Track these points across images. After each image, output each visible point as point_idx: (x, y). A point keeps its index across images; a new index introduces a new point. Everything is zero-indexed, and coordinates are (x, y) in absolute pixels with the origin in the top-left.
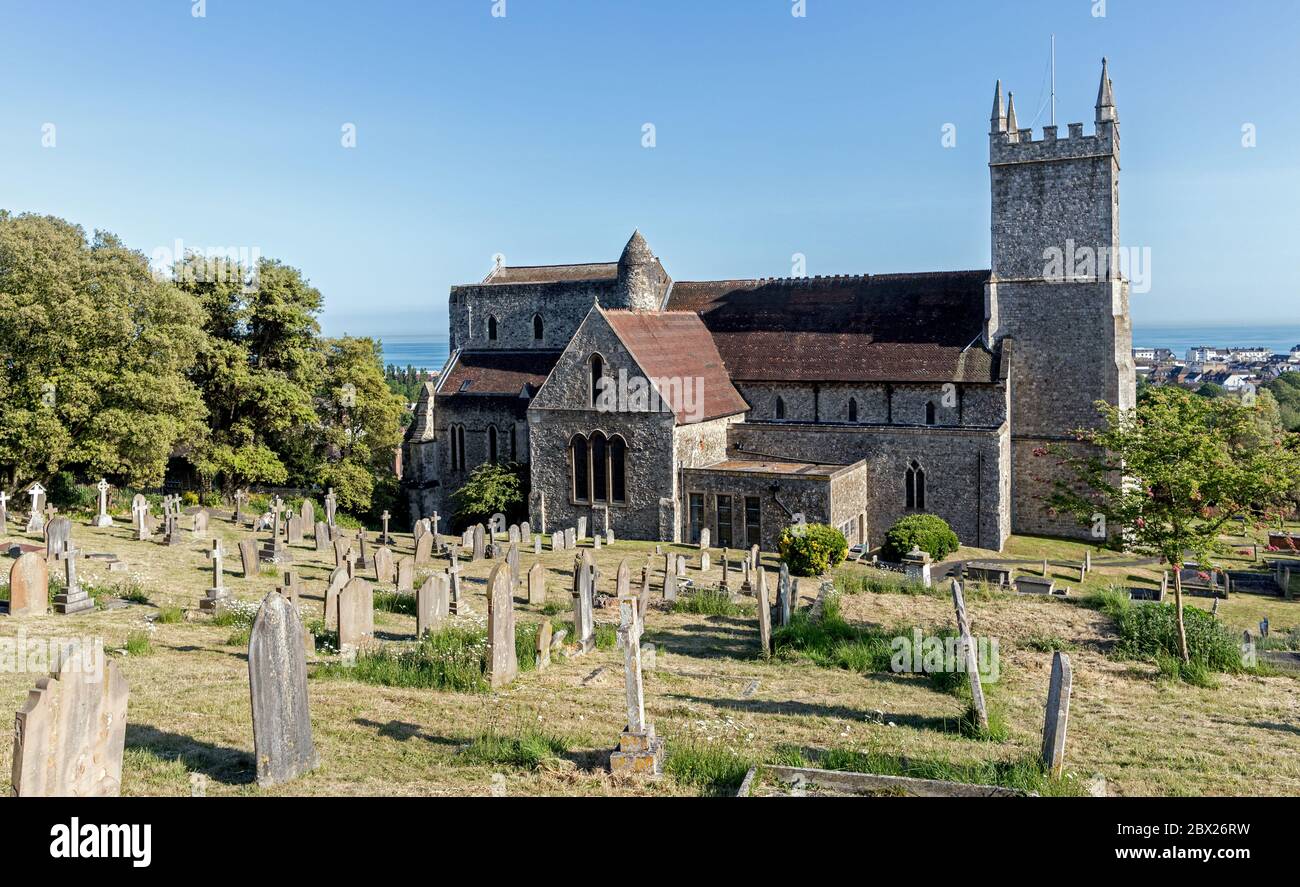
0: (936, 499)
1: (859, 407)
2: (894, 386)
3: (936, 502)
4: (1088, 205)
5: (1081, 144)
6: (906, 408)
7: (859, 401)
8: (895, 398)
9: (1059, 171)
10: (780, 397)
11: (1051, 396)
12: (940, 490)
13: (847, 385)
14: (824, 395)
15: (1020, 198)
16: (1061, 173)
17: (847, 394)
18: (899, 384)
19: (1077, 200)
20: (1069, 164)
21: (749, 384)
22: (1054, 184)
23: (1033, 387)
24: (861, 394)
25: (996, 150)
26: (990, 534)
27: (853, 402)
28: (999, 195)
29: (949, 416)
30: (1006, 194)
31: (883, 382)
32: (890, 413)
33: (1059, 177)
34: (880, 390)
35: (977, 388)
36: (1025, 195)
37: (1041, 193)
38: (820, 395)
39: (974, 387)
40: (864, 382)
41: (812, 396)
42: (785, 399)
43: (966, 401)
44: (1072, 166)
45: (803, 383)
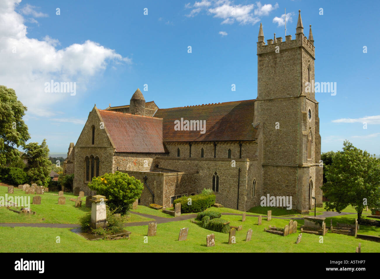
0: (223, 188)
1: (204, 151)
2: (216, 143)
3: (223, 189)
4: (293, 67)
5: (290, 43)
6: (221, 152)
7: (205, 149)
8: (217, 148)
9: (282, 55)
10: (178, 148)
11: (278, 147)
12: (224, 184)
13: (200, 143)
14: (193, 147)
15: (268, 66)
16: (283, 56)
17: (201, 146)
18: (218, 141)
19: (289, 66)
20: (286, 52)
21: (169, 143)
22: (280, 60)
23: (271, 143)
24: (205, 147)
25: (259, 48)
26: (242, 204)
27: (202, 150)
28: (260, 66)
29: (236, 155)
30: (263, 65)
31: (213, 141)
32: (215, 154)
33: (282, 57)
34: (212, 145)
35: (246, 143)
36: (270, 65)
37: (275, 64)
38: (192, 147)
39: (245, 142)
40: (206, 141)
41: (189, 147)
42: (180, 149)
43: (243, 149)
44: (287, 52)
45: (186, 143)
